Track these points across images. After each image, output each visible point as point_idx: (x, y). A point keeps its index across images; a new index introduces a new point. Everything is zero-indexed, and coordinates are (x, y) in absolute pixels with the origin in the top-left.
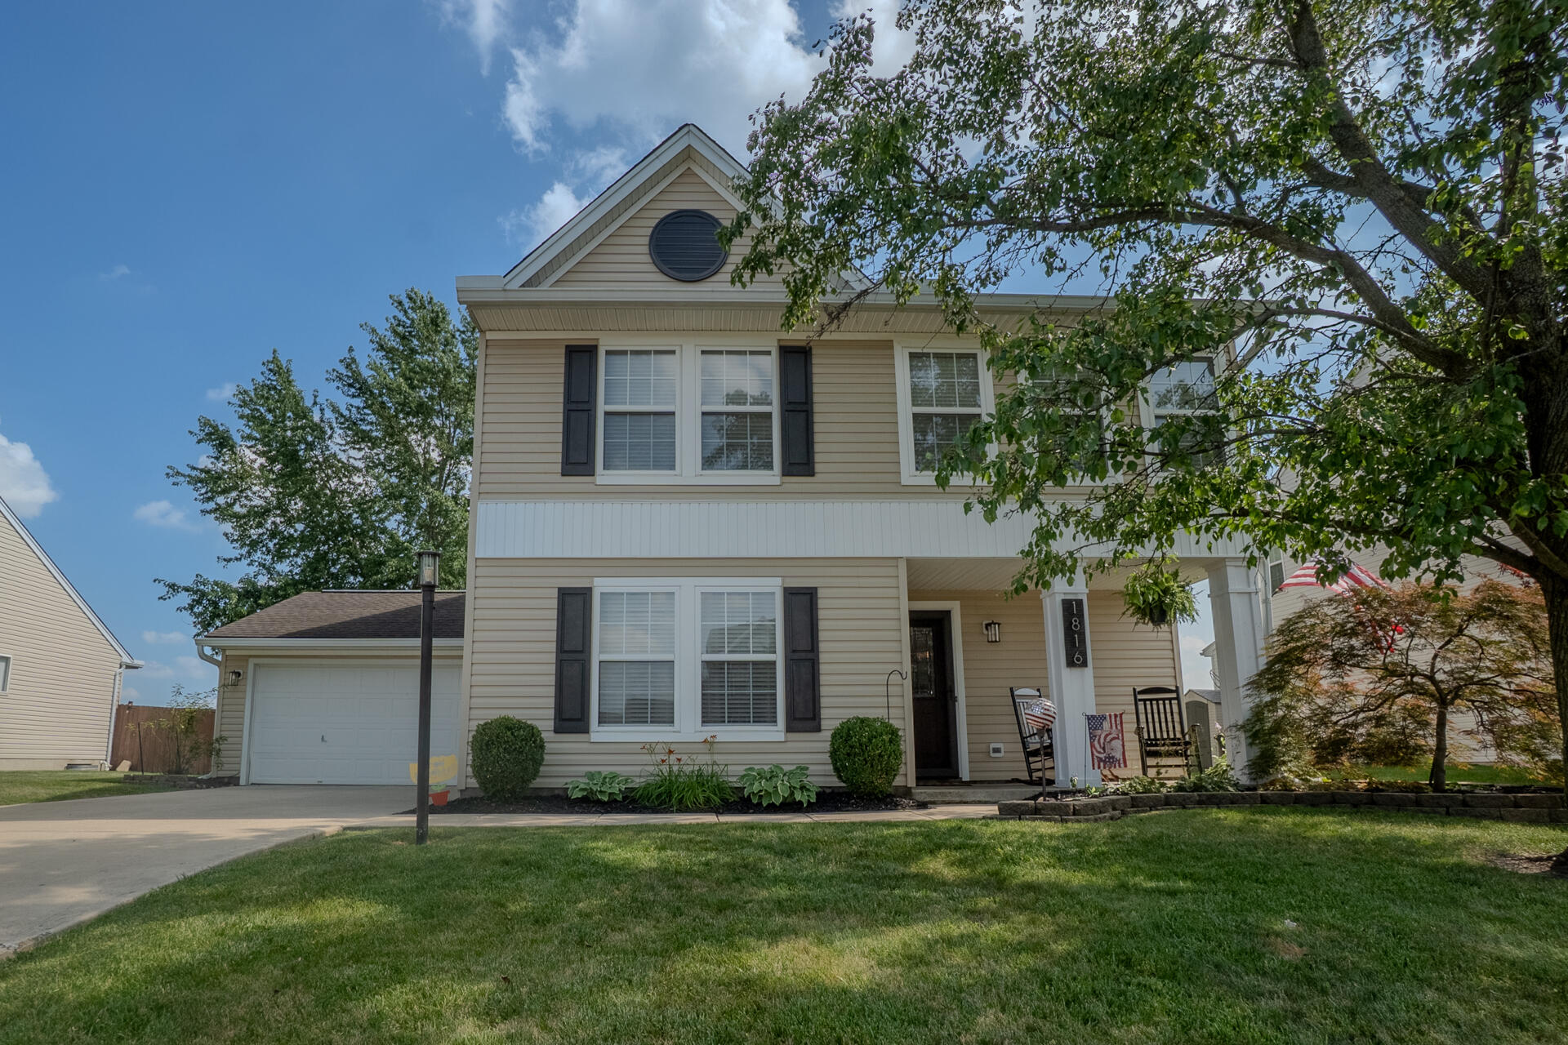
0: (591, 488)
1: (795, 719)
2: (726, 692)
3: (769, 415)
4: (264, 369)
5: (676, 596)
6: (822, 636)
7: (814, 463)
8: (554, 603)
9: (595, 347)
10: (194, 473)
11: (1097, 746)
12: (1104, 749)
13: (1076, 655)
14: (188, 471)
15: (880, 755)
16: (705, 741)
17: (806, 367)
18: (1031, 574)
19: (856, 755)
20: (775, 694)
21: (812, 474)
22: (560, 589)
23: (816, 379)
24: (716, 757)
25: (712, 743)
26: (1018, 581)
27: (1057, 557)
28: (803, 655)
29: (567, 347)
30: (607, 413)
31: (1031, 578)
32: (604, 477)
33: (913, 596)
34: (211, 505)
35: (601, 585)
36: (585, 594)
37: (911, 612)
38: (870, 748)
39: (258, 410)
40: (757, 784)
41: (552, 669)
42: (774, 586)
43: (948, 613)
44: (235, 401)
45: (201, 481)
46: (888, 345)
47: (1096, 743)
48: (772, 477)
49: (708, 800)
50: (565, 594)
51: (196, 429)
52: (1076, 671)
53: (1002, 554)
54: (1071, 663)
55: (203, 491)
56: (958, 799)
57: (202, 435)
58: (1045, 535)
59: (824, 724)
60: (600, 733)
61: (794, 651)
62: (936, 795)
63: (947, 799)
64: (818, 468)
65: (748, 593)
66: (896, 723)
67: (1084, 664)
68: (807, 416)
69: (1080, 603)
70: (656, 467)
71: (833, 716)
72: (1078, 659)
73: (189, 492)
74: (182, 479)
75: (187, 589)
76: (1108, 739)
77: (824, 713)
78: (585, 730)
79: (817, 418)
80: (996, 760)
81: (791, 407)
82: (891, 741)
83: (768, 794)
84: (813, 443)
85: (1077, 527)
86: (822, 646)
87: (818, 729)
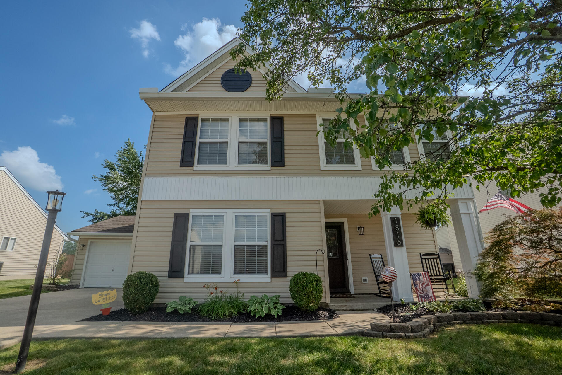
0: (192, 172)
1: (275, 272)
2: (245, 259)
3: (266, 143)
4: (125, 144)
5: (225, 217)
6: (288, 234)
7: (284, 161)
8: (172, 220)
9: (198, 117)
10: (101, 177)
11: (419, 289)
12: (423, 291)
13: (398, 242)
14: (99, 177)
15: (312, 292)
16: (235, 282)
17: (281, 124)
18: (381, 204)
19: (300, 291)
20: (267, 260)
21: (283, 165)
22: (175, 214)
23: (285, 129)
24: (239, 290)
25: (237, 283)
26: (374, 208)
27: (394, 196)
28: (279, 243)
29: (186, 117)
30: (200, 143)
31: (381, 206)
32: (197, 167)
33: (326, 217)
34: (107, 187)
35: (193, 212)
36: (186, 216)
37: (326, 223)
38: (307, 288)
39: (124, 158)
40: (253, 306)
41: (169, 249)
42: (267, 212)
43: (343, 223)
44: (117, 155)
45: (103, 180)
46: (314, 116)
47: (418, 288)
48: (267, 167)
49: (231, 314)
50: (177, 216)
51: (104, 164)
52: (399, 249)
53: (364, 198)
54: (396, 245)
55: (104, 183)
56: (350, 308)
57: (105, 165)
58: (385, 186)
59: (289, 274)
60: (188, 278)
61: (275, 241)
62: (340, 306)
63: (345, 308)
64: (286, 163)
65: (245, 216)
66: (320, 274)
67: (402, 245)
68: (282, 143)
69: (398, 218)
70: (219, 163)
71: (292, 270)
72: (399, 243)
73: (99, 183)
74: (97, 179)
75: (91, 215)
76: (424, 285)
77: (289, 269)
78: (182, 276)
79: (285, 144)
80: (365, 284)
81: (275, 140)
82: (317, 285)
83: (258, 311)
84: (284, 153)
85: (400, 182)
86: (288, 239)
87: (286, 276)
